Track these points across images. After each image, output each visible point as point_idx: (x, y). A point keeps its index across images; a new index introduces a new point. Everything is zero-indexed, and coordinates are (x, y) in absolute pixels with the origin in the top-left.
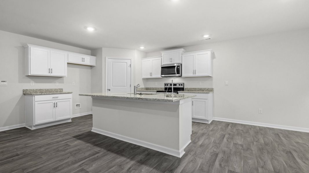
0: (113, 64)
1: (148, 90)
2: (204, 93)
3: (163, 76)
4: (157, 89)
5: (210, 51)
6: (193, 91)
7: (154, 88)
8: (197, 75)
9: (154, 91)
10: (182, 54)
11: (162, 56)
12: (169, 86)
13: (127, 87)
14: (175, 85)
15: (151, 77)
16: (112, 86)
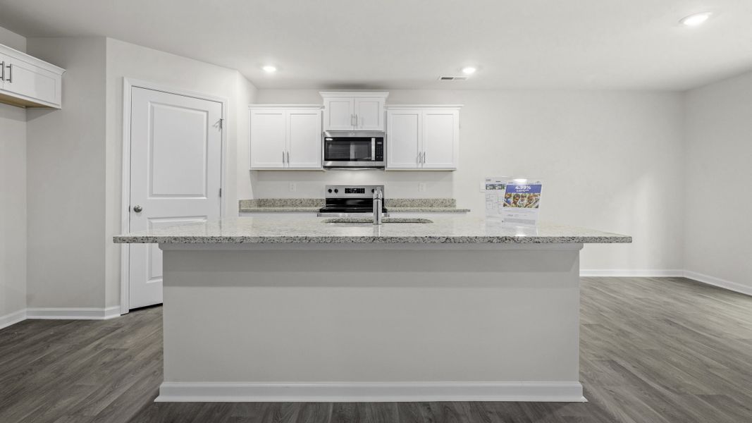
0: (152, 108)
1: (264, 205)
2: (434, 211)
3: (329, 163)
4: (299, 202)
5: (459, 108)
6: (407, 206)
7: (285, 201)
8: (428, 165)
9: (285, 208)
10: (387, 108)
11: (326, 103)
12: (342, 195)
13: (206, 197)
14: (361, 191)
15: (286, 166)
16: (150, 196)
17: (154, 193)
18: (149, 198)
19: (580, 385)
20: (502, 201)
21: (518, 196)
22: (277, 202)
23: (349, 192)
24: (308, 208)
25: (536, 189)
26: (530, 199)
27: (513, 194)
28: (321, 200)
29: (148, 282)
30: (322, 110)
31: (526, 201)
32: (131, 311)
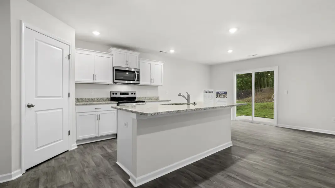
5: (163, 63)
7: (88, 99)
10: (139, 59)
11: (113, 53)
12: (119, 95)
13: (63, 97)
14: (127, 94)
15: (95, 82)
16: (36, 97)
17: (38, 96)
18: (35, 99)
19: (231, 142)
20: (216, 96)
21: (220, 95)
22: (83, 100)
23: (122, 94)
24: (101, 102)
25: (225, 93)
26: (224, 96)
27: (219, 94)
28: (107, 98)
29: (36, 150)
30: (112, 56)
31: (223, 96)
32: (27, 171)
